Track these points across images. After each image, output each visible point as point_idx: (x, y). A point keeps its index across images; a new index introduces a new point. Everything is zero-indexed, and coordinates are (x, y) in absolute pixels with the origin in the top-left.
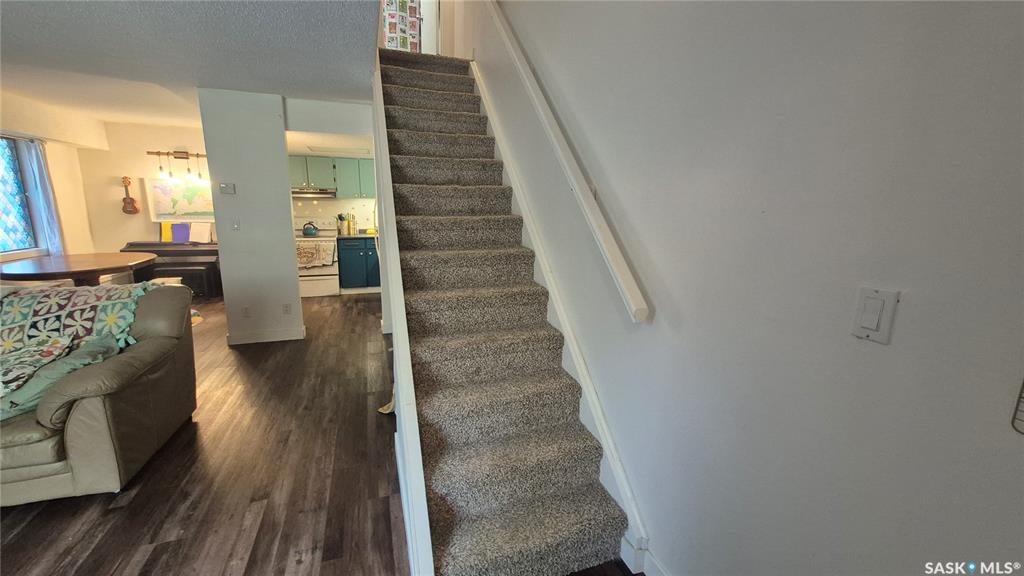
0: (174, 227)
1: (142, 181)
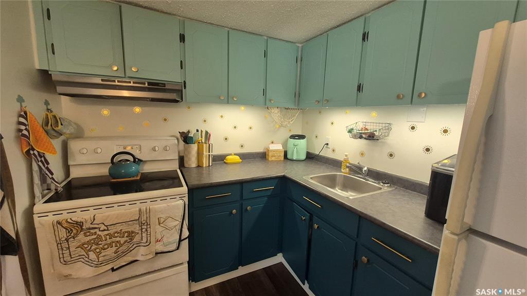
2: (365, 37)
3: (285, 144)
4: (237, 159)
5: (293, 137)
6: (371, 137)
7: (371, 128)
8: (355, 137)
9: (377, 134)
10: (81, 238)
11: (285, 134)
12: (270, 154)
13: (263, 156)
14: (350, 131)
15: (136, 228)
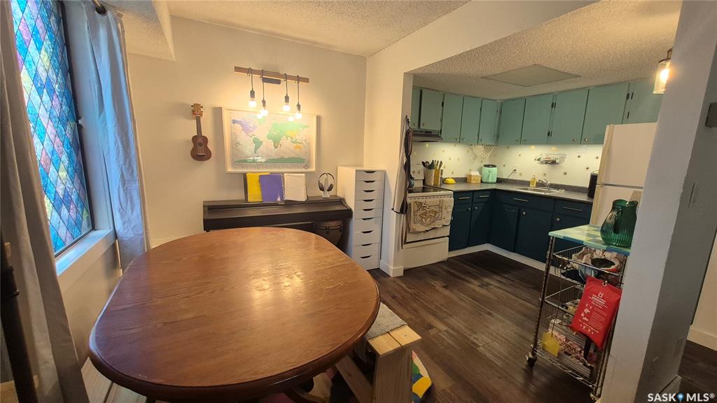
0: (262, 178)
1: (218, 112)
2: (553, 105)
3: (480, 171)
4: (453, 181)
5: (485, 166)
6: (554, 162)
7: (552, 158)
8: (542, 163)
9: (557, 161)
10: (421, 211)
11: (478, 164)
12: (473, 178)
13: (465, 180)
14: (538, 160)
15: (437, 210)
